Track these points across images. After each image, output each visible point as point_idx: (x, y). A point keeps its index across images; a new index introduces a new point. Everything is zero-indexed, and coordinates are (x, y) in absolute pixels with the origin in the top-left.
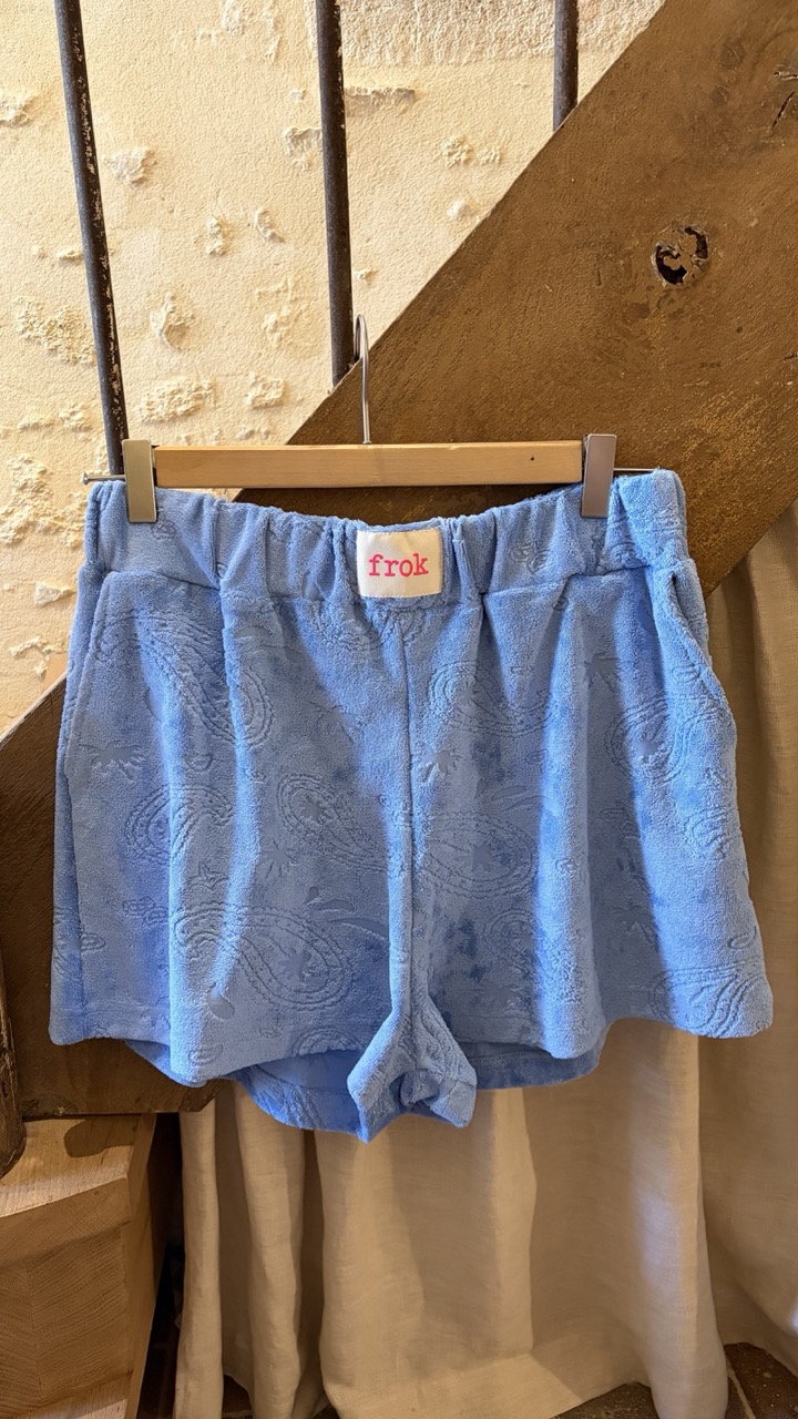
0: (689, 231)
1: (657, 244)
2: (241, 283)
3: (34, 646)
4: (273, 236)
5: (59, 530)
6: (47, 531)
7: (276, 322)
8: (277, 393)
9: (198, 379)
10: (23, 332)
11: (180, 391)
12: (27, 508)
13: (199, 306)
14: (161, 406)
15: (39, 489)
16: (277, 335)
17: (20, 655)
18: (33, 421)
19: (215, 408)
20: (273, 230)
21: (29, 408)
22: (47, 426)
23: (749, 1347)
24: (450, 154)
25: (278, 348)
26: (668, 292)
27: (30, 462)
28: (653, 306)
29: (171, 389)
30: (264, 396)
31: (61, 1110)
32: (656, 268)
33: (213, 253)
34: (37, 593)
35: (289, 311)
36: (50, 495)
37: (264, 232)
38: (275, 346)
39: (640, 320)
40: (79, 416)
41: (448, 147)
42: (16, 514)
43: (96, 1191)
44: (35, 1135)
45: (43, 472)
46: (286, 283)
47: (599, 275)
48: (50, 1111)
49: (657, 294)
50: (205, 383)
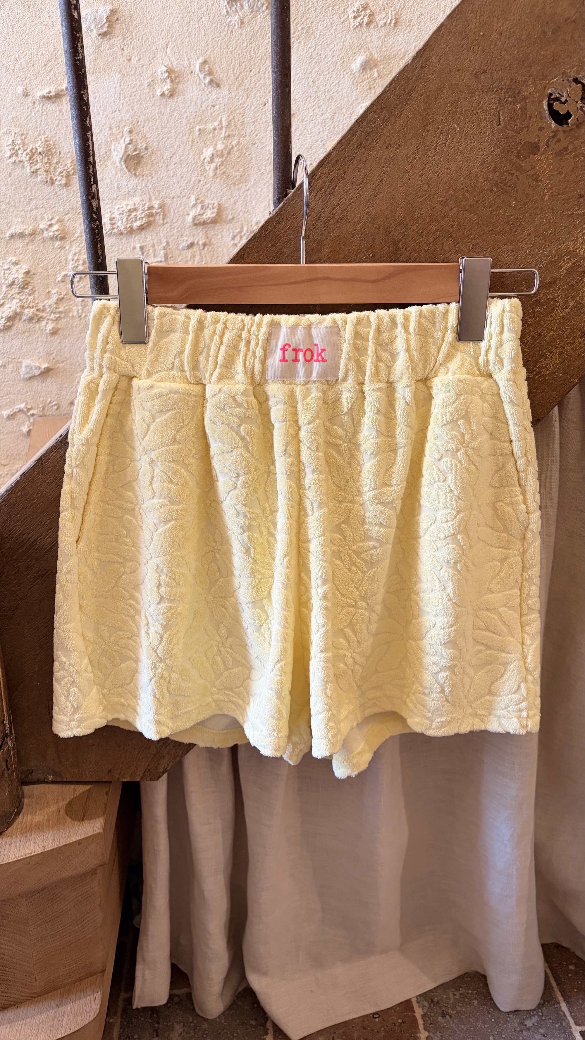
0: (576, 81)
1: (550, 91)
2: (185, 121)
3: (20, 411)
4: (211, 81)
5: (40, 320)
6: (31, 319)
7: (213, 155)
8: (213, 213)
9: (150, 199)
10: (10, 157)
11: (135, 210)
12: (15, 301)
13: (152, 139)
14: (120, 222)
15: (25, 285)
16: (213, 166)
17: (11, 417)
18: (19, 231)
19: (164, 224)
20: (211, 77)
21: (15, 220)
22: (30, 235)
23: (558, 946)
24: (355, 18)
25: (214, 176)
26: (556, 132)
27: (17, 264)
28: (542, 145)
29: (129, 208)
30: (203, 214)
31: (51, 778)
32: (547, 112)
33: (163, 95)
34: (23, 369)
35: (224, 146)
36: (33, 292)
37: (204, 78)
38: (211, 174)
39: (531, 156)
40: (55, 228)
41: (354, 11)
42: (7, 306)
43: (79, 843)
44: (30, 797)
45: (27, 273)
46: (221, 122)
47: (499, 117)
48: (42, 778)
49: (547, 134)
50: (156, 204)
